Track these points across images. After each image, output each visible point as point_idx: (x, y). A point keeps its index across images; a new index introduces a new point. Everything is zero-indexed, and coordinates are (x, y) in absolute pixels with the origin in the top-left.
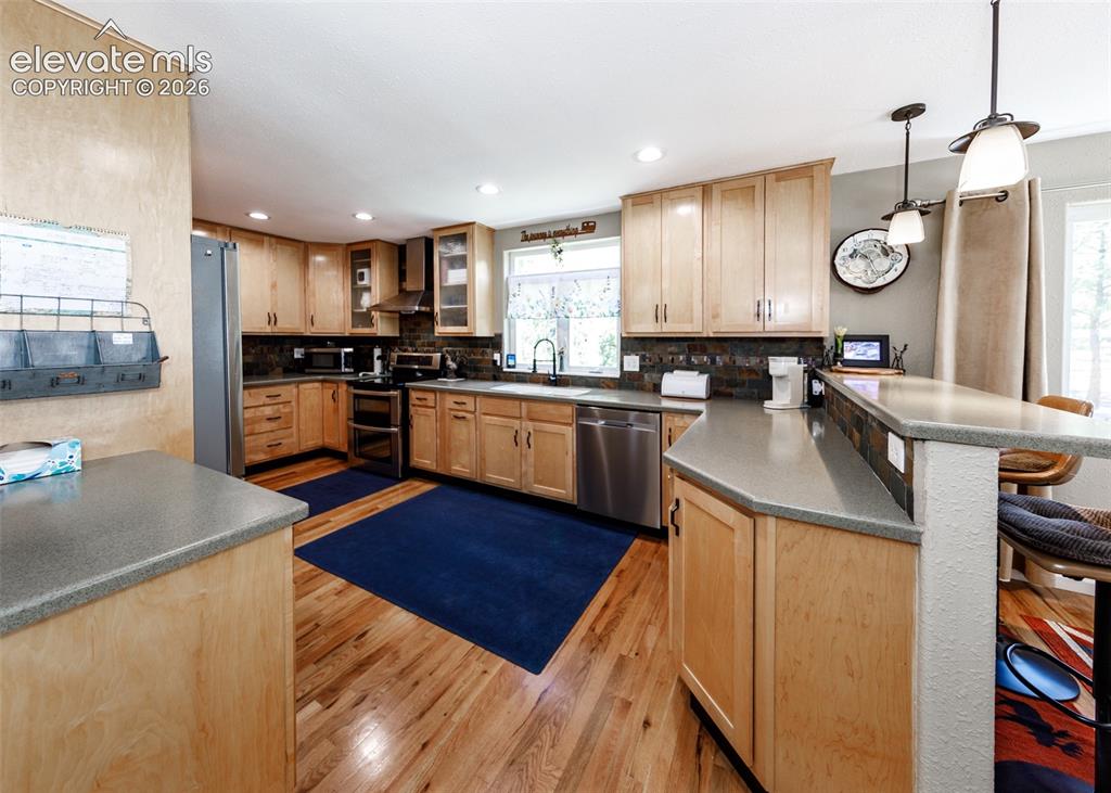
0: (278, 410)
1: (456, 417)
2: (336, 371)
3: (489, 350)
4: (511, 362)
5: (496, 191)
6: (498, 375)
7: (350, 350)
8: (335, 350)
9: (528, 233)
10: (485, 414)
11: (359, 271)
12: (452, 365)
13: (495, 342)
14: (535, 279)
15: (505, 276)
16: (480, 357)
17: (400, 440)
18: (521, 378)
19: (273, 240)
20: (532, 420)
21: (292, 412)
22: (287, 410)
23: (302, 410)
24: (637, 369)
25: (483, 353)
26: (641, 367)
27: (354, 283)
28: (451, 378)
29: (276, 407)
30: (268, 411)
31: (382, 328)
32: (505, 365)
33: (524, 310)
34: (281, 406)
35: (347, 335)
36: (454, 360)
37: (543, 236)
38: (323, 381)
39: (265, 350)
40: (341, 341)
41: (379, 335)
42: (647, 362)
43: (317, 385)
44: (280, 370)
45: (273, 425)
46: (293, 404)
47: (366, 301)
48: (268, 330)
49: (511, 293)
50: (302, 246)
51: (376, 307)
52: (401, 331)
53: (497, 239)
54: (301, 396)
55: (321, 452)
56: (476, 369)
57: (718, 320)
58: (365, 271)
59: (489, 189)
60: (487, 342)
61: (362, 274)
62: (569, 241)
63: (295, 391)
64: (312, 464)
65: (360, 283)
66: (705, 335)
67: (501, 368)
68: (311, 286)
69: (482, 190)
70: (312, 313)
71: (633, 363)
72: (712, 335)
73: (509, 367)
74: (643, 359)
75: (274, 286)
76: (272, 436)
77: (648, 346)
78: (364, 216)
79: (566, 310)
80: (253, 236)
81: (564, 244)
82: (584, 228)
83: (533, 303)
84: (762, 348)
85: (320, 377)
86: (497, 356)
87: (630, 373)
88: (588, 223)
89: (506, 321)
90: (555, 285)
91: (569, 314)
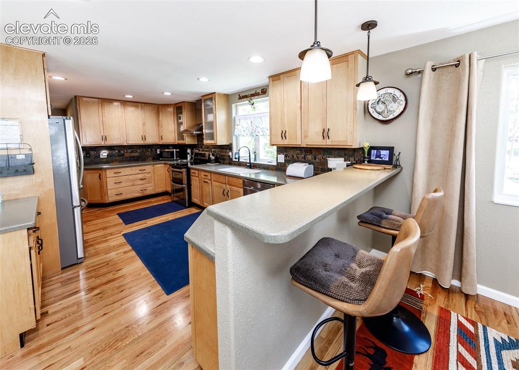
0: (145, 176)
1: (204, 182)
2: (172, 159)
3: (228, 151)
4: (237, 156)
5: (207, 80)
6: (231, 163)
7: (178, 150)
8: (172, 150)
9: (241, 96)
10: (214, 181)
11: (179, 115)
12: (213, 158)
13: (229, 147)
14: (245, 117)
15: (233, 117)
16: (224, 154)
17: (186, 190)
18: (239, 164)
19: (143, 105)
20: (230, 185)
21: (151, 177)
22: (149, 176)
23: (156, 176)
24: (283, 162)
25: (226, 152)
26: (285, 160)
27: (178, 121)
28: (212, 163)
29: (144, 174)
30: (140, 176)
31: (188, 141)
32: (234, 157)
33: (241, 132)
34: (146, 174)
35: (176, 143)
36: (213, 155)
37: (246, 97)
38: (165, 164)
39: (144, 151)
40: (175, 146)
41: (187, 143)
42: (288, 158)
43: (162, 165)
44: (151, 159)
45: (143, 182)
46: (152, 173)
47: (182, 128)
48: (141, 142)
49: (236, 124)
50: (156, 106)
51: (186, 131)
52: (198, 142)
53: (229, 99)
54: (155, 170)
55: (165, 193)
56: (224, 160)
57: (307, 139)
58: (181, 115)
59: (204, 79)
60: (227, 147)
61: (180, 117)
62: (256, 99)
63: (152, 167)
64: (160, 198)
65: (180, 121)
66: (303, 146)
67: (232, 159)
68: (161, 123)
69: (200, 80)
70: (162, 134)
71: (282, 159)
72: (305, 146)
73: (236, 158)
74: (286, 156)
75: (144, 124)
76: (142, 186)
77: (288, 150)
78: (167, 94)
79: (256, 132)
80: (134, 104)
81: (255, 100)
82: (262, 92)
83: (244, 129)
84: (336, 152)
85: (163, 162)
86: (230, 154)
87: (281, 163)
88: (263, 89)
89: (234, 138)
90: (252, 120)
91: (258, 134)
